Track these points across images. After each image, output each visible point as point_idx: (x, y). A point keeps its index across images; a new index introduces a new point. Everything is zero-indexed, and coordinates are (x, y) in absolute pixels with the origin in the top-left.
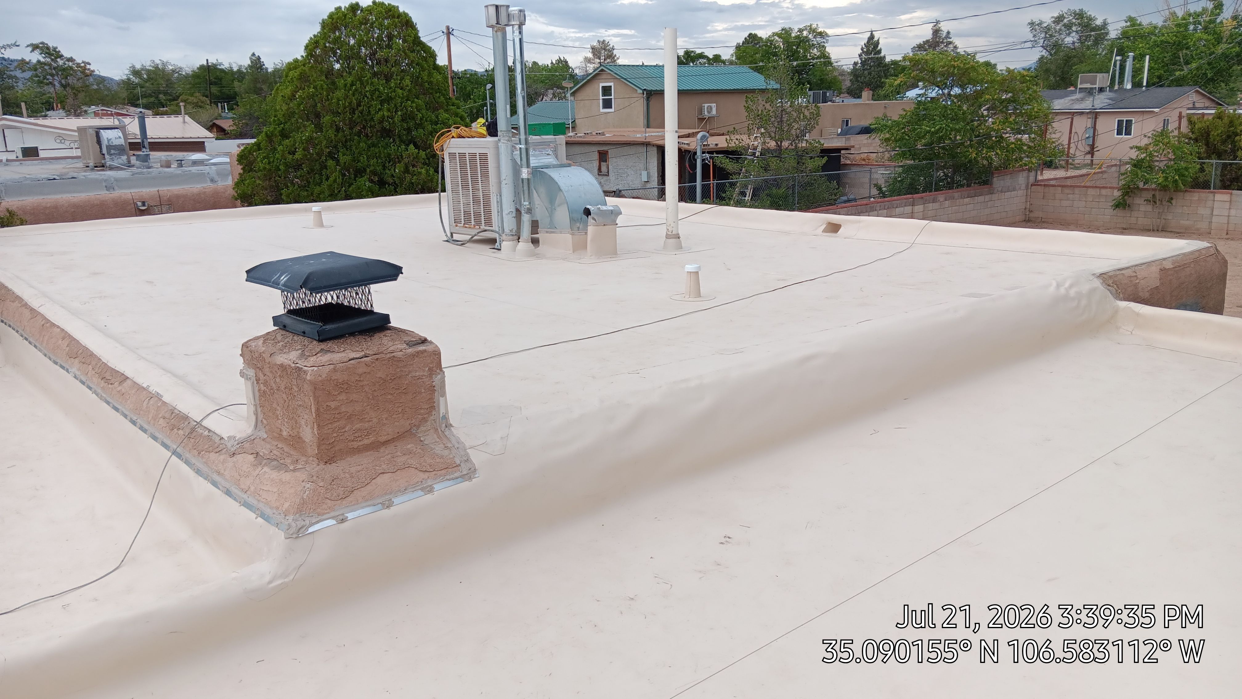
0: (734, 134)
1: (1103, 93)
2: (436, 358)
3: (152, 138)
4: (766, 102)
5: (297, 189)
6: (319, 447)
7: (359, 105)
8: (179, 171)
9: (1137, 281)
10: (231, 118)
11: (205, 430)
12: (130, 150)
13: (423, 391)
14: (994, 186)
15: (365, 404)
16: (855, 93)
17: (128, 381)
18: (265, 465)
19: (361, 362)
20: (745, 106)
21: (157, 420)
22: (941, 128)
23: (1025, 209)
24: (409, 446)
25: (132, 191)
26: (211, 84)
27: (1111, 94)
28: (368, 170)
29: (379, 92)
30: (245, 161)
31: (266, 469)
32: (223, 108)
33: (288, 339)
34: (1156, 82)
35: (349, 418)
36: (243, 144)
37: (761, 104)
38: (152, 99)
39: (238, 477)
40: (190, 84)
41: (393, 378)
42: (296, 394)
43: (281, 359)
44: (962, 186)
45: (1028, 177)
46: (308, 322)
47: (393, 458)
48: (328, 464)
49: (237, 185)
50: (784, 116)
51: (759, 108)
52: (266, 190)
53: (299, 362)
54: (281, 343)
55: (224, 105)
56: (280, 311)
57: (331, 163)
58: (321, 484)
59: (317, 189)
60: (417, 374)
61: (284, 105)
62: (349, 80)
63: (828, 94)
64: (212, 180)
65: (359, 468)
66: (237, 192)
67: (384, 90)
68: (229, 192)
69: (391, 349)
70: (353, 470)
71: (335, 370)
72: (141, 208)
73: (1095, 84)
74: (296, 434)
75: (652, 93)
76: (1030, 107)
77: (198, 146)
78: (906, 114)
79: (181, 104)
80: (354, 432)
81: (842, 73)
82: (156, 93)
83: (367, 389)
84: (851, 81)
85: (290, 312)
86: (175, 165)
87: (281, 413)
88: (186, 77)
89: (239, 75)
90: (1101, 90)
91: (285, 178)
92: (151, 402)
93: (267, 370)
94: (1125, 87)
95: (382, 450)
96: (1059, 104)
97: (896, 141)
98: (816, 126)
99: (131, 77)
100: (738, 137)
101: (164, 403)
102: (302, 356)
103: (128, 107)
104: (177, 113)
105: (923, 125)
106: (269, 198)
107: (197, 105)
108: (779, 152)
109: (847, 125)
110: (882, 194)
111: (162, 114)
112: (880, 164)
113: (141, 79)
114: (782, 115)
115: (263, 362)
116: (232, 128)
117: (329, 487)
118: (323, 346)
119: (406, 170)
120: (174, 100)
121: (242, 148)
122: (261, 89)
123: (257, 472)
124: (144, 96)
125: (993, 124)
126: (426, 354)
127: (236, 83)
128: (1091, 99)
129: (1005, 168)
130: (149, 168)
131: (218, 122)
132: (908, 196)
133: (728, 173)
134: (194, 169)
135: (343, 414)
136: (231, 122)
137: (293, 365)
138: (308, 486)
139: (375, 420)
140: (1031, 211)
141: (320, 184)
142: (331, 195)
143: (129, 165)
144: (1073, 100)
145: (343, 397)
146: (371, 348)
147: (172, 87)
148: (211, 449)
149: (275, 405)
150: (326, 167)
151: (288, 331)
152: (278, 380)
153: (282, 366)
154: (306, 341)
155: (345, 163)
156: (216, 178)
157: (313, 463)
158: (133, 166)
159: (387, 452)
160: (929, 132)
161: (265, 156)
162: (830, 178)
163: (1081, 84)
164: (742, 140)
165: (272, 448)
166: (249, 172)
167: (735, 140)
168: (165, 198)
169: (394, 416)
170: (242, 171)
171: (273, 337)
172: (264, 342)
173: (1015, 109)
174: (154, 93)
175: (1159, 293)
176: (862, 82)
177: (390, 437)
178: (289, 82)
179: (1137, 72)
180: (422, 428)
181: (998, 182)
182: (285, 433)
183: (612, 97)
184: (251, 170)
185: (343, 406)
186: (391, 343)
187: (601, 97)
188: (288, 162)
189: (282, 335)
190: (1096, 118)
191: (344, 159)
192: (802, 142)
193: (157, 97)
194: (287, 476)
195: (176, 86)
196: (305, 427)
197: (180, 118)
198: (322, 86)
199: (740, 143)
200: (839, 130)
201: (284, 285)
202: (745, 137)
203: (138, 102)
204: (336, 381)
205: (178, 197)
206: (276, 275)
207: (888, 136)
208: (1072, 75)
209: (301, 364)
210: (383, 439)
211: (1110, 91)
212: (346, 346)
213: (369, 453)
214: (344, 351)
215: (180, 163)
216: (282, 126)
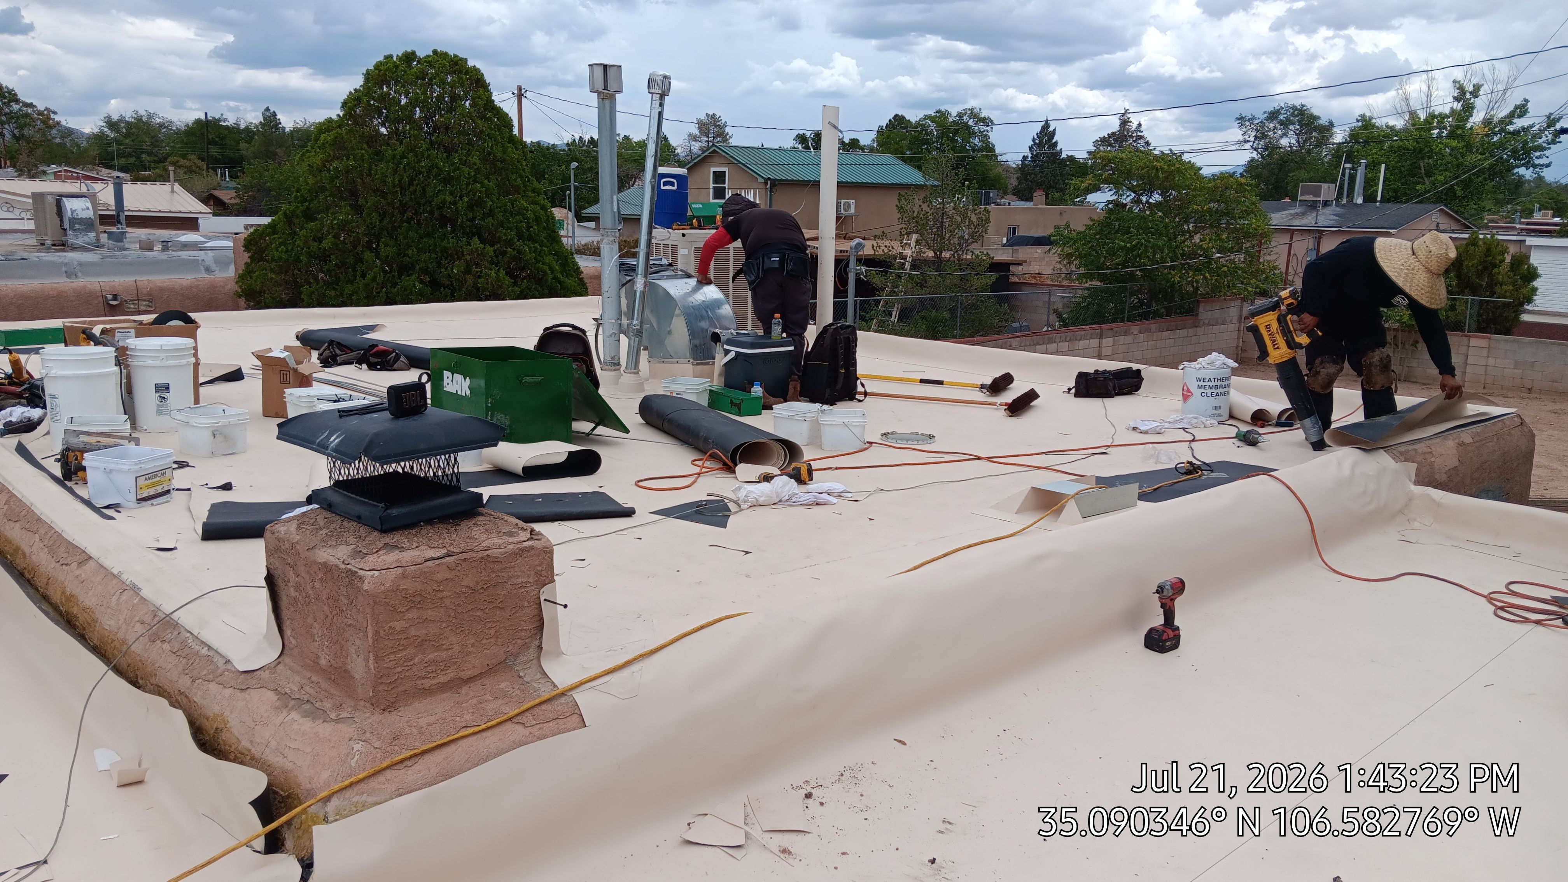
0: (883, 239)
1: (1329, 208)
2: (546, 558)
3: (129, 210)
4: (923, 202)
5: (322, 287)
6: (374, 689)
7: (411, 183)
8: (164, 256)
9: (1433, 459)
10: (234, 189)
11: (203, 646)
12: (101, 224)
13: (526, 604)
14: (1200, 318)
15: (444, 625)
16: (1025, 195)
17: (91, 562)
18: (292, 708)
19: (442, 564)
20: (897, 206)
21: (132, 625)
22: (1138, 243)
23: (1237, 347)
24: (502, 685)
25: (101, 279)
26: (209, 143)
27: (1338, 209)
28: (417, 267)
29: (437, 168)
30: (254, 248)
31: (294, 715)
32: (223, 175)
33: (334, 525)
34: (1393, 196)
35: (421, 644)
36: (252, 225)
37: (917, 204)
38: (132, 160)
39: (252, 725)
40: (182, 142)
41: (485, 587)
42: (344, 609)
43: (324, 555)
44: (1161, 316)
45: (1242, 307)
46: (365, 502)
47: (481, 703)
48: (386, 713)
49: (241, 278)
50: (945, 220)
51: (914, 209)
52: (281, 285)
53: (353, 562)
54: (325, 531)
55: (225, 173)
56: (323, 482)
57: (368, 255)
58: (377, 744)
59: (349, 288)
60: (520, 580)
61: (310, 177)
62: (400, 150)
63: (991, 195)
64: (208, 270)
65: (432, 719)
66: (241, 287)
67: (444, 166)
68: (229, 287)
69: (484, 544)
70: (423, 722)
71: (404, 576)
72: (111, 303)
73: (1320, 197)
74: (341, 665)
75: (777, 183)
76: (1246, 222)
77: (190, 223)
78: (1094, 224)
79: (171, 168)
80: (425, 665)
81: (1007, 169)
82: (137, 153)
83: (447, 602)
84: (1018, 178)
85: (338, 484)
86: (158, 247)
87: (320, 631)
88: (177, 134)
89: (248, 134)
90: (1326, 204)
91: (306, 272)
92: (124, 597)
93: (302, 569)
94: (1354, 202)
95: (464, 690)
96: (1278, 218)
97: (1080, 256)
98: (984, 234)
99: (106, 129)
100: (887, 243)
101: (143, 600)
102: (358, 554)
103: (99, 168)
104: (163, 178)
105: (1116, 238)
106: (284, 296)
107: (190, 171)
108: (938, 263)
109: (1014, 233)
110: (1065, 324)
111: (144, 180)
112: (1056, 283)
113: (118, 133)
114: (942, 219)
115: (297, 557)
116: (233, 201)
117: (389, 749)
118: (388, 539)
119: (468, 271)
120: (160, 162)
121: (251, 230)
122: (276, 154)
123: (280, 718)
124: (120, 156)
125: (1201, 241)
126: (533, 552)
127: (243, 145)
128: (1314, 214)
129: (1214, 294)
130: (125, 249)
131: (217, 193)
132: (1094, 326)
133: (874, 288)
134: (185, 254)
135: (412, 640)
136: (233, 193)
137: (343, 566)
138: (357, 747)
139: (457, 648)
140: (1244, 350)
141: (351, 282)
142: (367, 297)
143: (98, 245)
144: (1291, 215)
145: (413, 614)
146: (457, 543)
147: (158, 146)
148: (211, 676)
149: (310, 620)
150: (361, 260)
151: (333, 513)
152: (317, 585)
153: (327, 568)
154: (363, 530)
155: (388, 256)
156: (213, 267)
157: (365, 710)
158: (102, 246)
159: (472, 694)
160: (1122, 248)
161: (281, 242)
162: (1001, 300)
163: (1301, 196)
164: (893, 248)
165: (304, 681)
166: (258, 262)
167: (884, 248)
168: (145, 291)
169: (483, 642)
170: (249, 261)
171: (312, 521)
172: (299, 527)
173: (1228, 223)
174: (135, 152)
175: (1458, 475)
176: (1031, 182)
177: (476, 672)
178: (319, 147)
179: (1370, 183)
180: (522, 658)
181: (1205, 313)
182: (323, 662)
183: (726, 185)
184: (262, 259)
185: (413, 628)
186: (484, 537)
187: (712, 185)
188: (312, 251)
189: (325, 518)
190: (1320, 238)
191: (387, 250)
192: (966, 254)
193: (138, 158)
194: (325, 729)
195: (164, 145)
196: (355, 656)
197: (167, 187)
198: (363, 155)
199: (890, 251)
200: (1005, 240)
201: (336, 450)
202: (896, 245)
203: (113, 162)
204: (404, 592)
205: (162, 290)
206: (323, 434)
207: (1070, 251)
208: (1287, 183)
209: (355, 565)
210: (465, 675)
211: (1336, 205)
212: (421, 540)
213: (445, 695)
214: (417, 547)
215: (166, 245)
216: (307, 204)
